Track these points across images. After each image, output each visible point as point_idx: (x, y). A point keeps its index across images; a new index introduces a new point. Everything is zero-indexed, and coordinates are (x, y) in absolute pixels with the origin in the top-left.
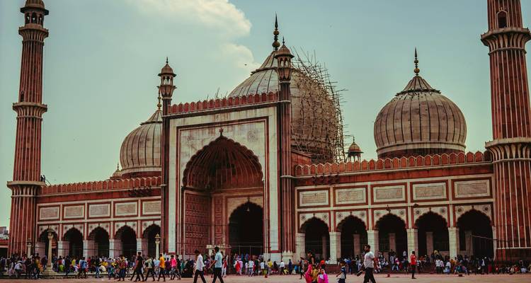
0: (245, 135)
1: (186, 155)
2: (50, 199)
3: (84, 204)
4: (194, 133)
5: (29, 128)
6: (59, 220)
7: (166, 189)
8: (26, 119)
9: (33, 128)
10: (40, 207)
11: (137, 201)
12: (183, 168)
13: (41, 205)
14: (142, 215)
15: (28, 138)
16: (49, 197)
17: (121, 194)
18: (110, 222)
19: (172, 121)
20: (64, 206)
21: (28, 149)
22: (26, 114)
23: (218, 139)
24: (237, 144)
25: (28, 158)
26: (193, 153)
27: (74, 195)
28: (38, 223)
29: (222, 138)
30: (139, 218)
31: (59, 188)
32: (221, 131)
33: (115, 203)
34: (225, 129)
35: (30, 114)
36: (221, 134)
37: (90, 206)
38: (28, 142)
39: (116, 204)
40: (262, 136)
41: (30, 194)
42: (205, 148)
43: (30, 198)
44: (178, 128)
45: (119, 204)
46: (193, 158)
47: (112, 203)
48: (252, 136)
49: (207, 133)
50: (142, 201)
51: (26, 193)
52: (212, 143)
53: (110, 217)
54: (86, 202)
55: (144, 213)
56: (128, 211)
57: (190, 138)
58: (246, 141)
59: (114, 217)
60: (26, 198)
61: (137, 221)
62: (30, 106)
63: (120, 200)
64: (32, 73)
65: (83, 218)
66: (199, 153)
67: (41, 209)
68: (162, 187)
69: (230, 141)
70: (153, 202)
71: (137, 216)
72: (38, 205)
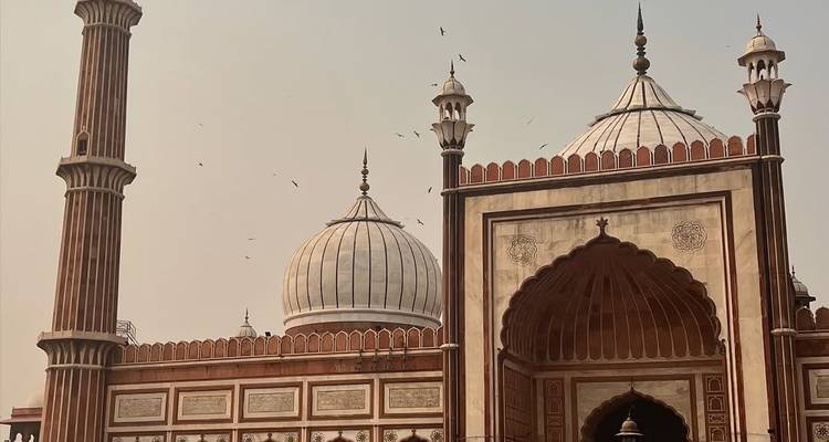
0: (668, 234)
1: (510, 278)
2: (143, 375)
3: (231, 388)
4: (530, 228)
5: (97, 214)
6: (165, 423)
7: (458, 356)
8: (91, 193)
9: (105, 214)
10: (115, 393)
11: (370, 382)
12: (502, 307)
13: (119, 388)
14: (382, 415)
15: (95, 237)
16: (141, 370)
17: (329, 366)
18: (298, 429)
19: (469, 202)
20: (178, 391)
21: (94, 261)
22: (92, 184)
23: (591, 244)
24: (646, 254)
25: (92, 282)
26: (528, 272)
27: (207, 366)
28: (110, 430)
29: (603, 239)
30: (376, 421)
31: (167, 350)
32: (602, 224)
33: (311, 385)
34: (611, 219)
35: (99, 185)
36: (602, 230)
37: (247, 392)
38: (95, 245)
39: (315, 390)
40: (716, 235)
41: (95, 362)
42: (560, 261)
43: (95, 372)
44: (486, 216)
45: (321, 389)
46: (528, 284)
47: (305, 386)
48: (686, 237)
49: (564, 228)
50: (383, 382)
51: (86, 361)
52: (576, 252)
53: (299, 418)
54: (237, 383)
55: (388, 410)
56: (347, 407)
57: (519, 239)
58: (670, 247)
59: (310, 417)
60: (86, 371)
61: (370, 427)
62: (102, 166)
63: (325, 378)
64: (105, 96)
65: (230, 421)
66: (544, 272)
67: (118, 398)
68: (446, 350)
69: (628, 248)
70: (411, 385)
71: (371, 416)
72: (112, 388)
